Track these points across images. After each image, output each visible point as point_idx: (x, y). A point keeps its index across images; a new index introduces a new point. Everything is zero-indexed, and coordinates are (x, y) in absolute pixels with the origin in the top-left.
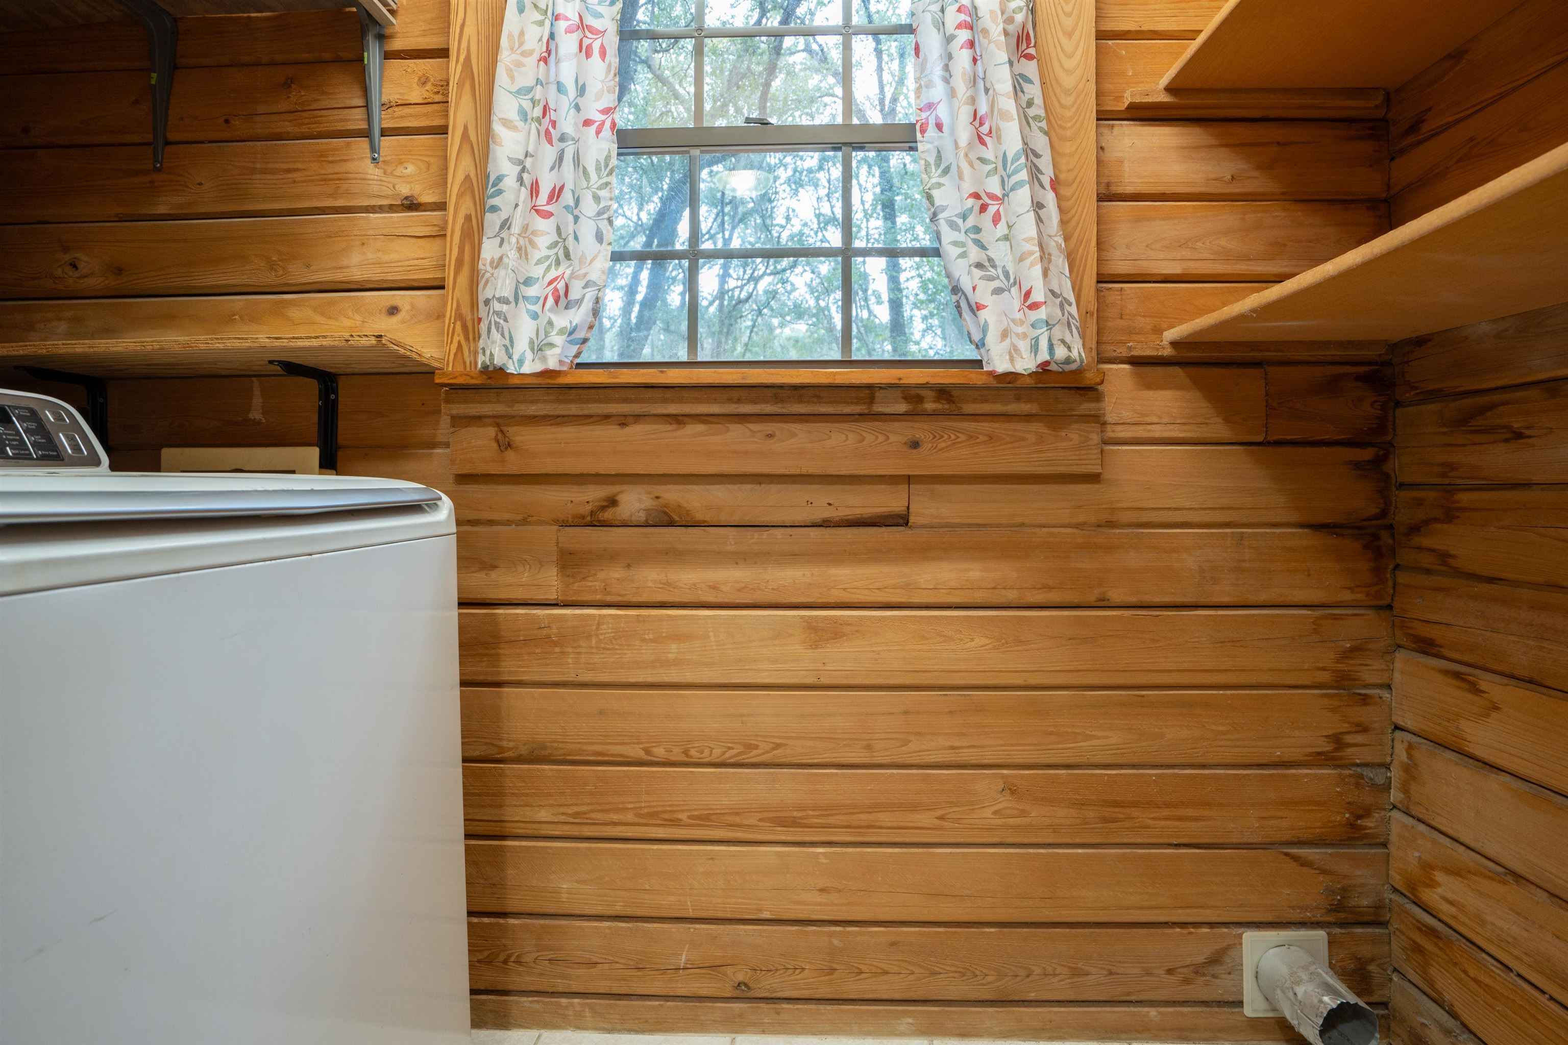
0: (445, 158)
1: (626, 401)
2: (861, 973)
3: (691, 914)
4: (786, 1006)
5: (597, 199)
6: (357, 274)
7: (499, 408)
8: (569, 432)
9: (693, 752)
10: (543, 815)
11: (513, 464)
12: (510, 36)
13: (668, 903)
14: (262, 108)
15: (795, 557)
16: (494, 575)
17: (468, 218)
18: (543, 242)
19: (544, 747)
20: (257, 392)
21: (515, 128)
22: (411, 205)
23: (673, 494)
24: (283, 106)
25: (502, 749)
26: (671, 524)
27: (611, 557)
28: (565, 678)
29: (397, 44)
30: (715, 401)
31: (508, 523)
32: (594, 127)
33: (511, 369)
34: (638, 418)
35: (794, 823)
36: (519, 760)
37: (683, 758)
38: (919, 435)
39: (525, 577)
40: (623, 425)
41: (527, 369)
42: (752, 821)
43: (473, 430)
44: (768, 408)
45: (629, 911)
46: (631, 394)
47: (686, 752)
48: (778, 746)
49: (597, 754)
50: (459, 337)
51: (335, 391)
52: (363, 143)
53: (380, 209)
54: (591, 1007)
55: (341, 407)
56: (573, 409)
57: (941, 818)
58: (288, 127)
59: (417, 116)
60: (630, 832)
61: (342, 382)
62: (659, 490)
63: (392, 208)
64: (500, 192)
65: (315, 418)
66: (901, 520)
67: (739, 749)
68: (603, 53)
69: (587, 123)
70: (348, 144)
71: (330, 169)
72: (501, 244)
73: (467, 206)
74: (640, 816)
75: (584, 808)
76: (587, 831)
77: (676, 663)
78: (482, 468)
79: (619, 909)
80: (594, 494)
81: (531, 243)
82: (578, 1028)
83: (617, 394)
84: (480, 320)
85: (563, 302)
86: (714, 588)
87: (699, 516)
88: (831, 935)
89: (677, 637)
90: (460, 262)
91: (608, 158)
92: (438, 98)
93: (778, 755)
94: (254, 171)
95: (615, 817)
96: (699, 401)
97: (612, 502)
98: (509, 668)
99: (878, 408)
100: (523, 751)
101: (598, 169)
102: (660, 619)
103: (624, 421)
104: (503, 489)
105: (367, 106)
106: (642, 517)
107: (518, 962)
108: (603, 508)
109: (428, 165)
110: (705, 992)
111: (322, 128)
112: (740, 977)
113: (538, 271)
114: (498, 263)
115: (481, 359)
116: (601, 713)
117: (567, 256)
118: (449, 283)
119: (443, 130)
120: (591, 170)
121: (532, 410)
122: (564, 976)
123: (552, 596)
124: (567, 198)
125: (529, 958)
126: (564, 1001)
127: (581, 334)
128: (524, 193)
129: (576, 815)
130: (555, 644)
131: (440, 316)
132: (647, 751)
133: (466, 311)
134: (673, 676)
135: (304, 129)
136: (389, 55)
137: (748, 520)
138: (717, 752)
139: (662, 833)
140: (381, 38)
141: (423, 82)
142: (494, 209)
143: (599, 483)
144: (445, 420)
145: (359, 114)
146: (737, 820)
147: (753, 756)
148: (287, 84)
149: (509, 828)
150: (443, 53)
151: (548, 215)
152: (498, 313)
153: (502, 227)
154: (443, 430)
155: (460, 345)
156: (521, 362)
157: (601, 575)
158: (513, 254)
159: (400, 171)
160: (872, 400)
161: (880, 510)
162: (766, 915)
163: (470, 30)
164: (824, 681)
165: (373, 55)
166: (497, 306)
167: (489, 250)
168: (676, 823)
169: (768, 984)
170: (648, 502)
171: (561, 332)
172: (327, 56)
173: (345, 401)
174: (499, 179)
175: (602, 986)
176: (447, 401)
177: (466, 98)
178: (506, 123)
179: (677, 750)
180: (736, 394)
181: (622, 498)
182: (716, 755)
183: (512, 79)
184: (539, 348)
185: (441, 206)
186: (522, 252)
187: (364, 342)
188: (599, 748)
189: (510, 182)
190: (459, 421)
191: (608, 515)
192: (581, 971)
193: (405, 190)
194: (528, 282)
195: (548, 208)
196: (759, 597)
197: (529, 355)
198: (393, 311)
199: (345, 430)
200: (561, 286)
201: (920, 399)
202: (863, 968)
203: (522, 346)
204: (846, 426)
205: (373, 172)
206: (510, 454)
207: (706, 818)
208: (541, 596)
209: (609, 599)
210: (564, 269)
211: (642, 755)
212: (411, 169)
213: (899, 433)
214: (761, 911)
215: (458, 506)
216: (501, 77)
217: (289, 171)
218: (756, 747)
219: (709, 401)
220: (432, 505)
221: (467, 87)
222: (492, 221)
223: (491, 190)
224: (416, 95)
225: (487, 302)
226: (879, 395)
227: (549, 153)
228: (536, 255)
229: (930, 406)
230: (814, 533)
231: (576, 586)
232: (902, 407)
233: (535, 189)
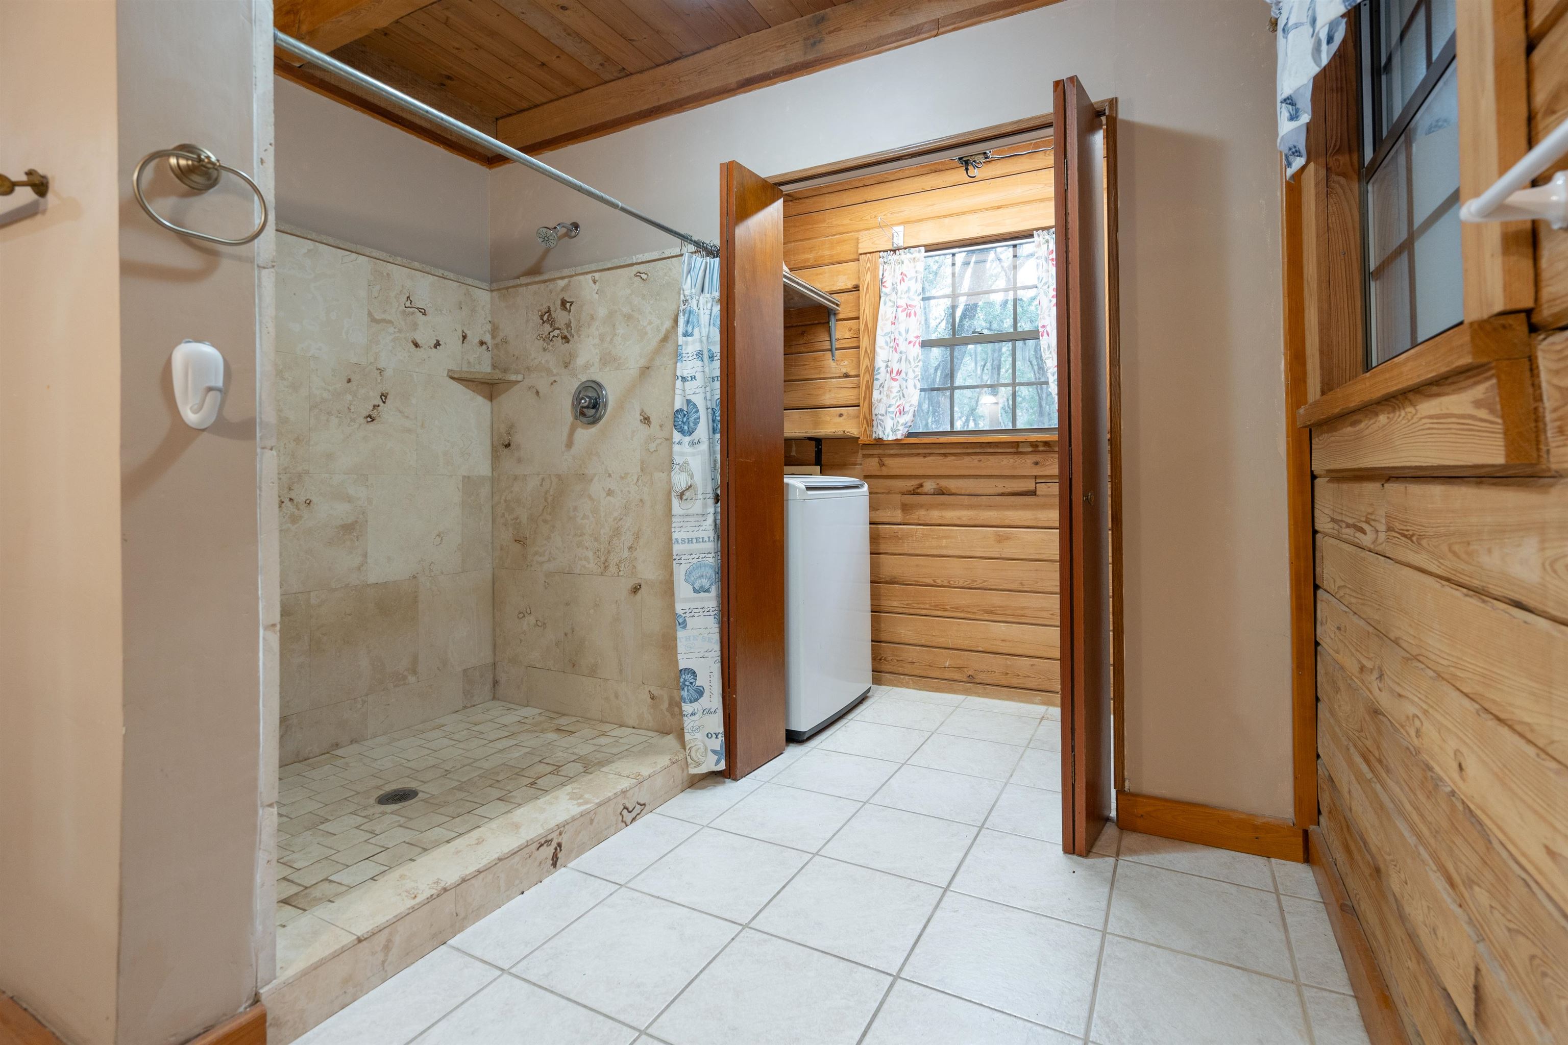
0: (859, 358)
1: (925, 448)
2: (1019, 676)
3: (951, 646)
4: (988, 686)
5: (914, 371)
6: (828, 402)
7: (880, 452)
8: (905, 459)
9: (951, 582)
10: (895, 604)
11: (885, 471)
12: (882, 315)
13: (942, 641)
14: (794, 343)
15: (990, 507)
16: (878, 512)
17: (868, 381)
18: (895, 390)
19: (896, 578)
20: (794, 445)
21: (884, 349)
22: (846, 376)
23: (944, 483)
24: (801, 342)
25: (881, 578)
26: (943, 494)
27: (921, 506)
28: (904, 552)
29: (840, 316)
30: (958, 448)
31: (883, 493)
32: (912, 344)
33: (885, 439)
34: (930, 454)
35: (991, 612)
36: (886, 583)
37: (948, 584)
38: (1038, 459)
39: (889, 513)
40: (925, 457)
41: (890, 438)
42: (975, 610)
43: (870, 459)
44: (978, 451)
45: (927, 643)
46: (928, 446)
47: (949, 582)
48: (985, 581)
49: (915, 581)
50: (865, 425)
51: (821, 445)
52: (829, 353)
53: (836, 378)
54: (913, 681)
55: (823, 451)
56: (906, 451)
57: (1052, 614)
58: (803, 349)
59: (848, 343)
60: (928, 612)
61: (823, 442)
62: (938, 481)
63: (840, 377)
64: (879, 373)
65: (814, 455)
66: (1033, 493)
67: (969, 582)
68: (915, 314)
69: (910, 342)
70: (824, 354)
71: (819, 364)
72: (880, 393)
73: (867, 377)
74: (931, 606)
75: (910, 602)
76: (912, 611)
77: (946, 547)
78: (874, 473)
79: (923, 642)
80: (914, 483)
81: (891, 392)
82: (907, 688)
83: (922, 446)
84: (873, 420)
85: (902, 413)
86: (959, 518)
87: (954, 491)
88: (1007, 659)
89: (946, 537)
90: (865, 398)
91: (918, 355)
92: (855, 336)
93: (985, 585)
94: (792, 365)
95: (922, 606)
96: (952, 448)
97: (921, 486)
98: (883, 548)
99: (1020, 450)
100: (888, 579)
101: (914, 360)
102: (939, 530)
103: (925, 456)
104: (881, 481)
105: (831, 340)
106: (932, 491)
107: (885, 660)
108: (918, 488)
109: (852, 361)
110: (956, 678)
111: (815, 349)
112: (970, 673)
113: (893, 402)
114: (880, 401)
115: (874, 436)
116: (917, 566)
117: (904, 396)
118: (861, 405)
119: (858, 347)
120: (912, 361)
121: (892, 452)
122: (902, 667)
123: (899, 521)
124: (903, 374)
125: (889, 659)
126: (902, 677)
127: (909, 424)
128: (888, 375)
129: (907, 605)
130: (900, 539)
131: (858, 417)
132: (934, 581)
133: (867, 415)
134: (944, 552)
135: (809, 350)
136: (837, 320)
137: (972, 492)
138: (961, 582)
139: (939, 613)
140: (835, 314)
141: (850, 330)
142: (877, 379)
143: (916, 479)
144: (860, 455)
145: (828, 343)
146: (969, 610)
147: (975, 585)
148: (803, 333)
149: (883, 609)
150: (858, 318)
151: (896, 380)
152: (880, 419)
153: (880, 386)
154: (859, 458)
155: (865, 429)
156: (888, 436)
157: (917, 513)
158: (885, 398)
159: (842, 363)
160: (1018, 446)
161: (1025, 489)
162: (980, 649)
163: (867, 311)
164: (1003, 556)
165: (832, 323)
166: (880, 417)
167: (876, 395)
168: (945, 610)
169: (981, 677)
170: (934, 486)
171: (902, 425)
172: (816, 322)
173: (824, 448)
174: (879, 369)
175: (917, 672)
176: (862, 449)
177: (866, 336)
178: (881, 348)
179: (945, 581)
180: (966, 446)
181: (924, 484)
182: (961, 584)
183: (882, 330)
184: (894, 431)
185: (858, 376)
186: (888, 396)
187: (840, 433)
188: (916, 579)
189: (883, 370)
190: (865, 456)
191: (919, 490)
192: (909, 665)
193: (844, 371)
194: (890, 406)
195: (896, 377)
196: (977, 522)
197: (891, 433)
198: (841, 415)
199: (824, 458)
200: (902, 408)
201: (1037, 446)
202: (1020, 674)
203: (888, 430)
204: (1008, 456)
205: (833, 364)
206: (883, 468)
207: (957, 608)
208: (894, 521)
209: (920, 522)
210: (902, 401)
211: (932, 582)
212: (846, 363)
213: (1031, 459)
214: (978, 647)
215: (870, 488)
216: (879, 331)
217: (804, 365)
218: (976, 581)
219: (955, 448)
220: (861, 486)
221: (866, 333)
222: (876, 384)
223: (876, 373)
224: (848, 335)
225: (876, 415)
226: (1021, 445)
227: (896, 356)
228: (892, 395)
229: (1041, 449)
230: (998, 498)
231: (908, 517)
232: (1030, 449)
233: (892, 372)
